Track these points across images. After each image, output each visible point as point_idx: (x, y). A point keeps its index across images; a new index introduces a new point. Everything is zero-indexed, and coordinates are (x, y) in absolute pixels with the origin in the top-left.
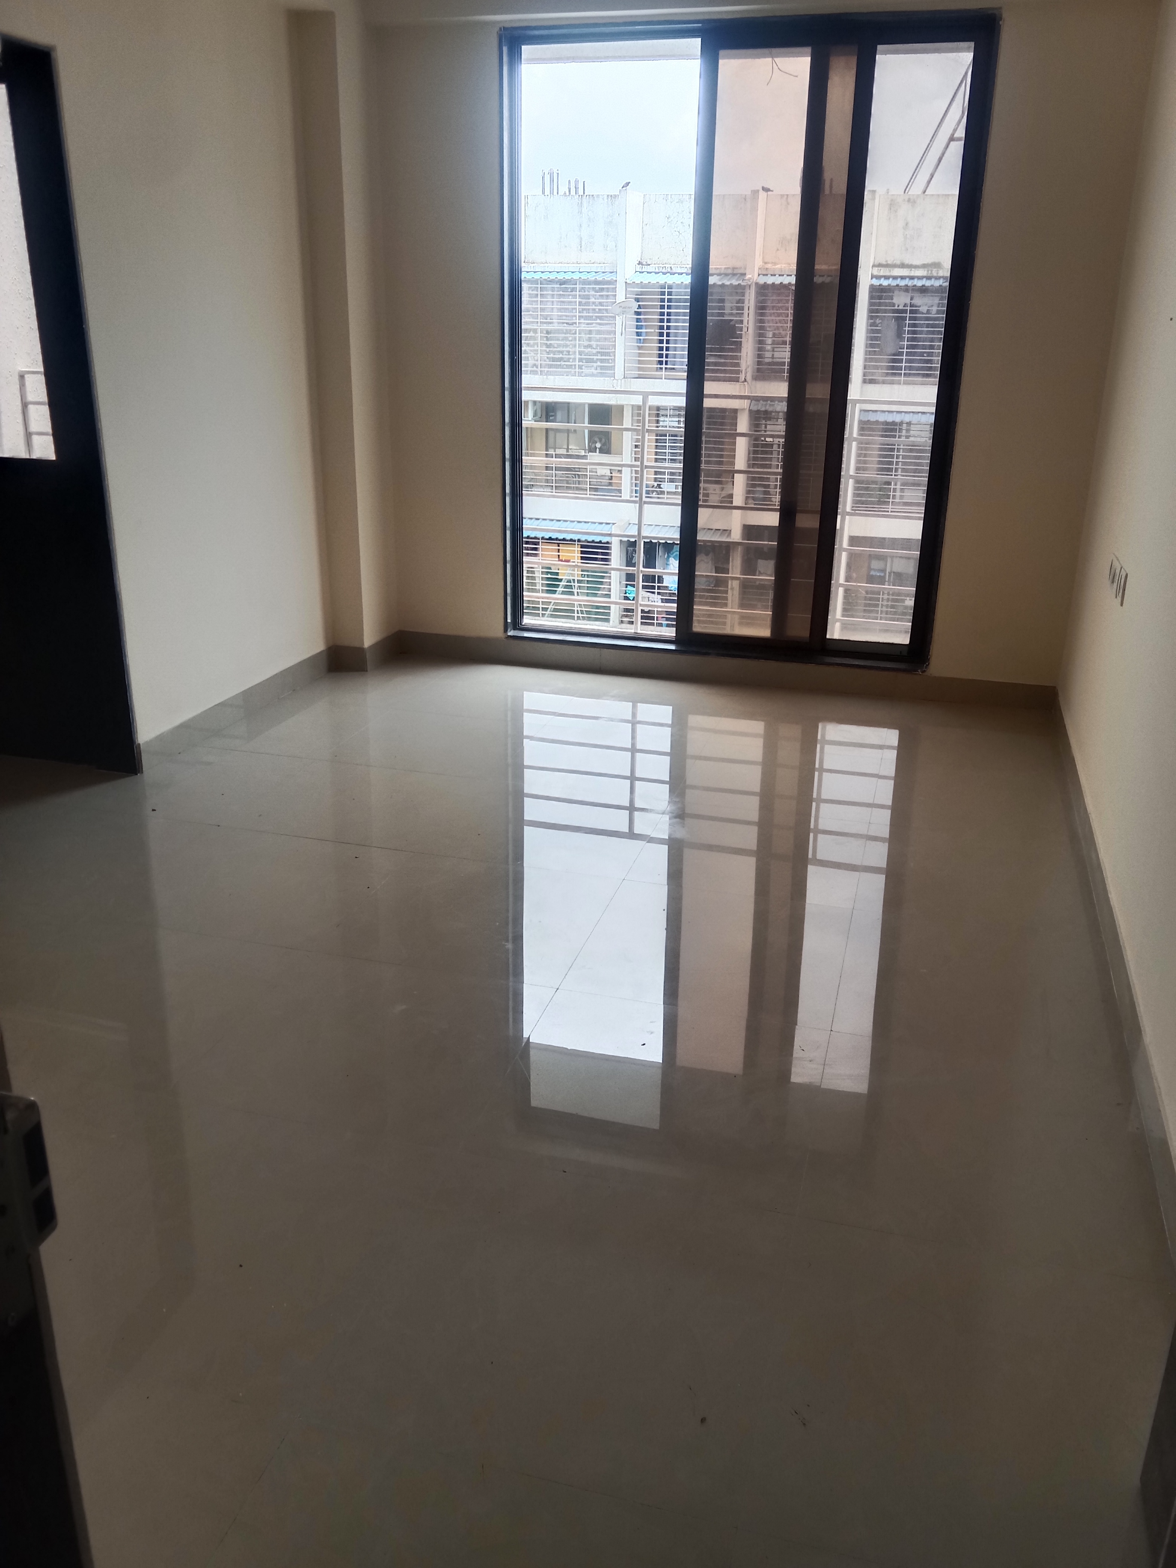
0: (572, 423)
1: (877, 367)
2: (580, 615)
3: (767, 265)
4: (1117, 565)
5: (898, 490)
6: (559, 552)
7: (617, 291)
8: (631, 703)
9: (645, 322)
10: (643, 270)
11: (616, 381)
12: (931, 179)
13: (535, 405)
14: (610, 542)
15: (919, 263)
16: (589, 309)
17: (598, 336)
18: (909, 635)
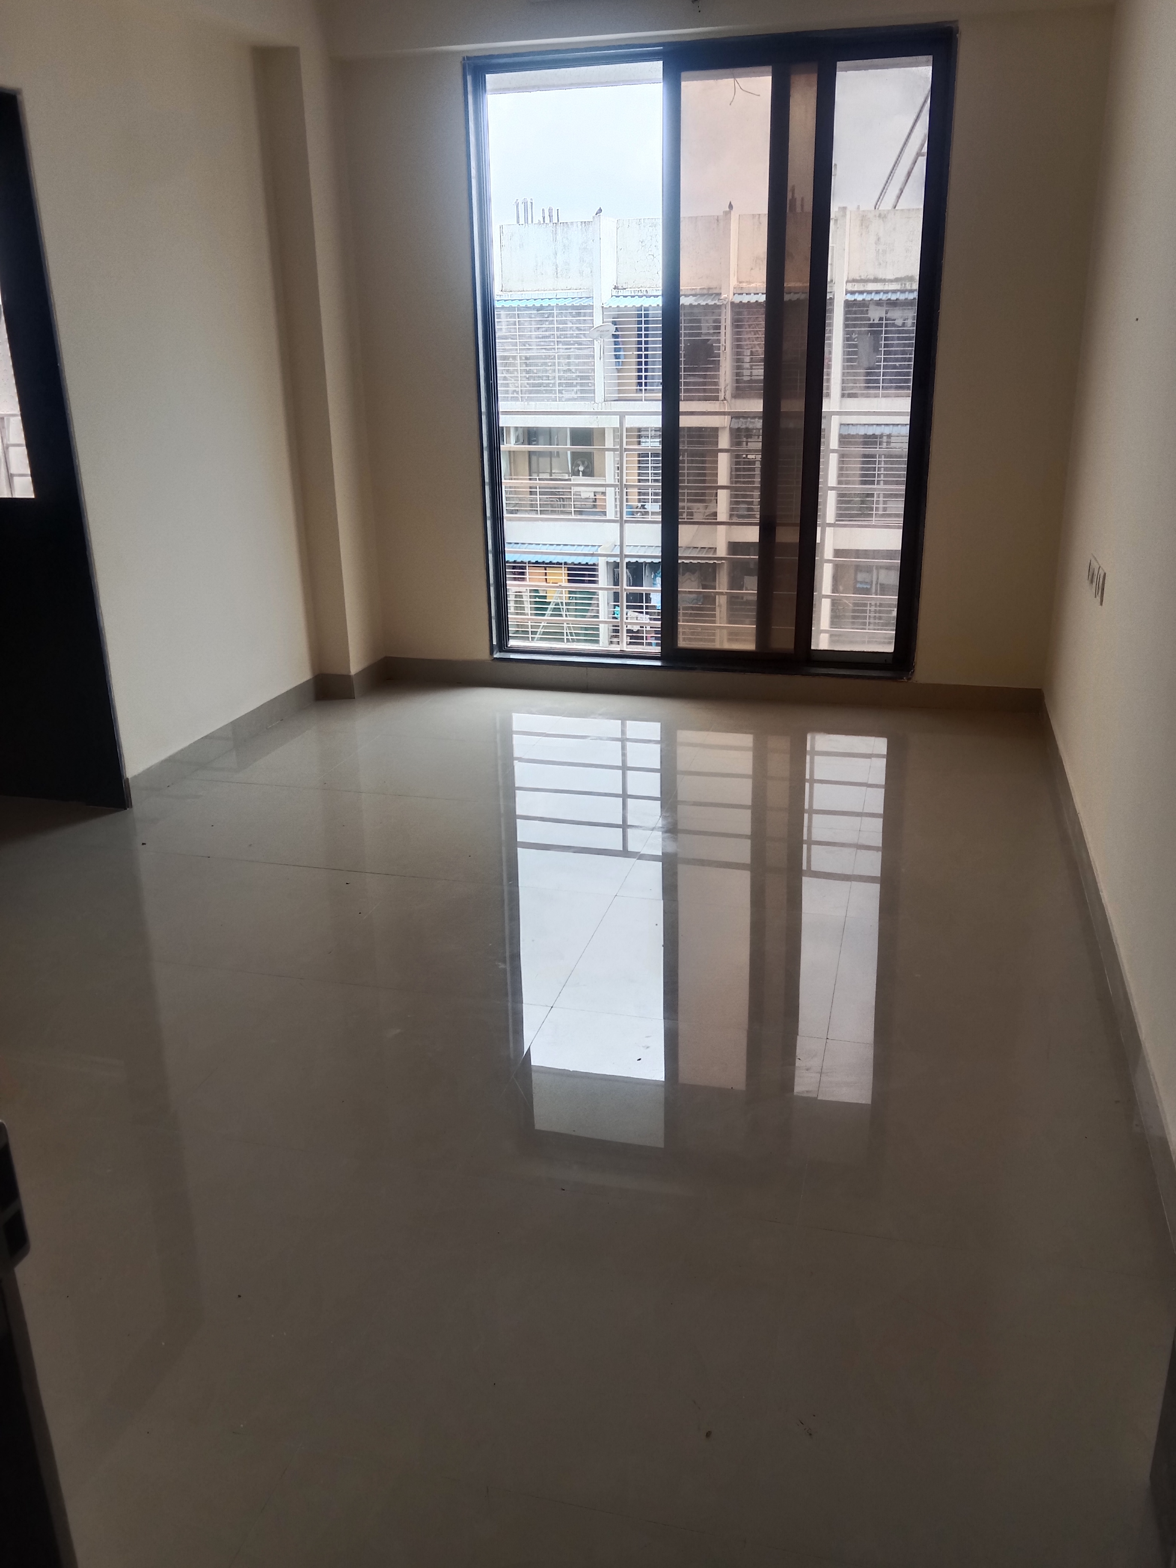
0: (554, 445)
1: (855, 382)
2: (570, 637)
3: (741, 284)
4: (1095, 565)
5: (881, 502)
6: (546, 575)
7: (594, 316)
8: (620, 721)
9: (623, 345)
10: (619, 295)
11: (597, 404)
12: (901, 194)
13: (517, 430)
14: (597, 564)
15: (891, 277)
16: (567, 334)
17: (577, 361)
18: (894, 643)
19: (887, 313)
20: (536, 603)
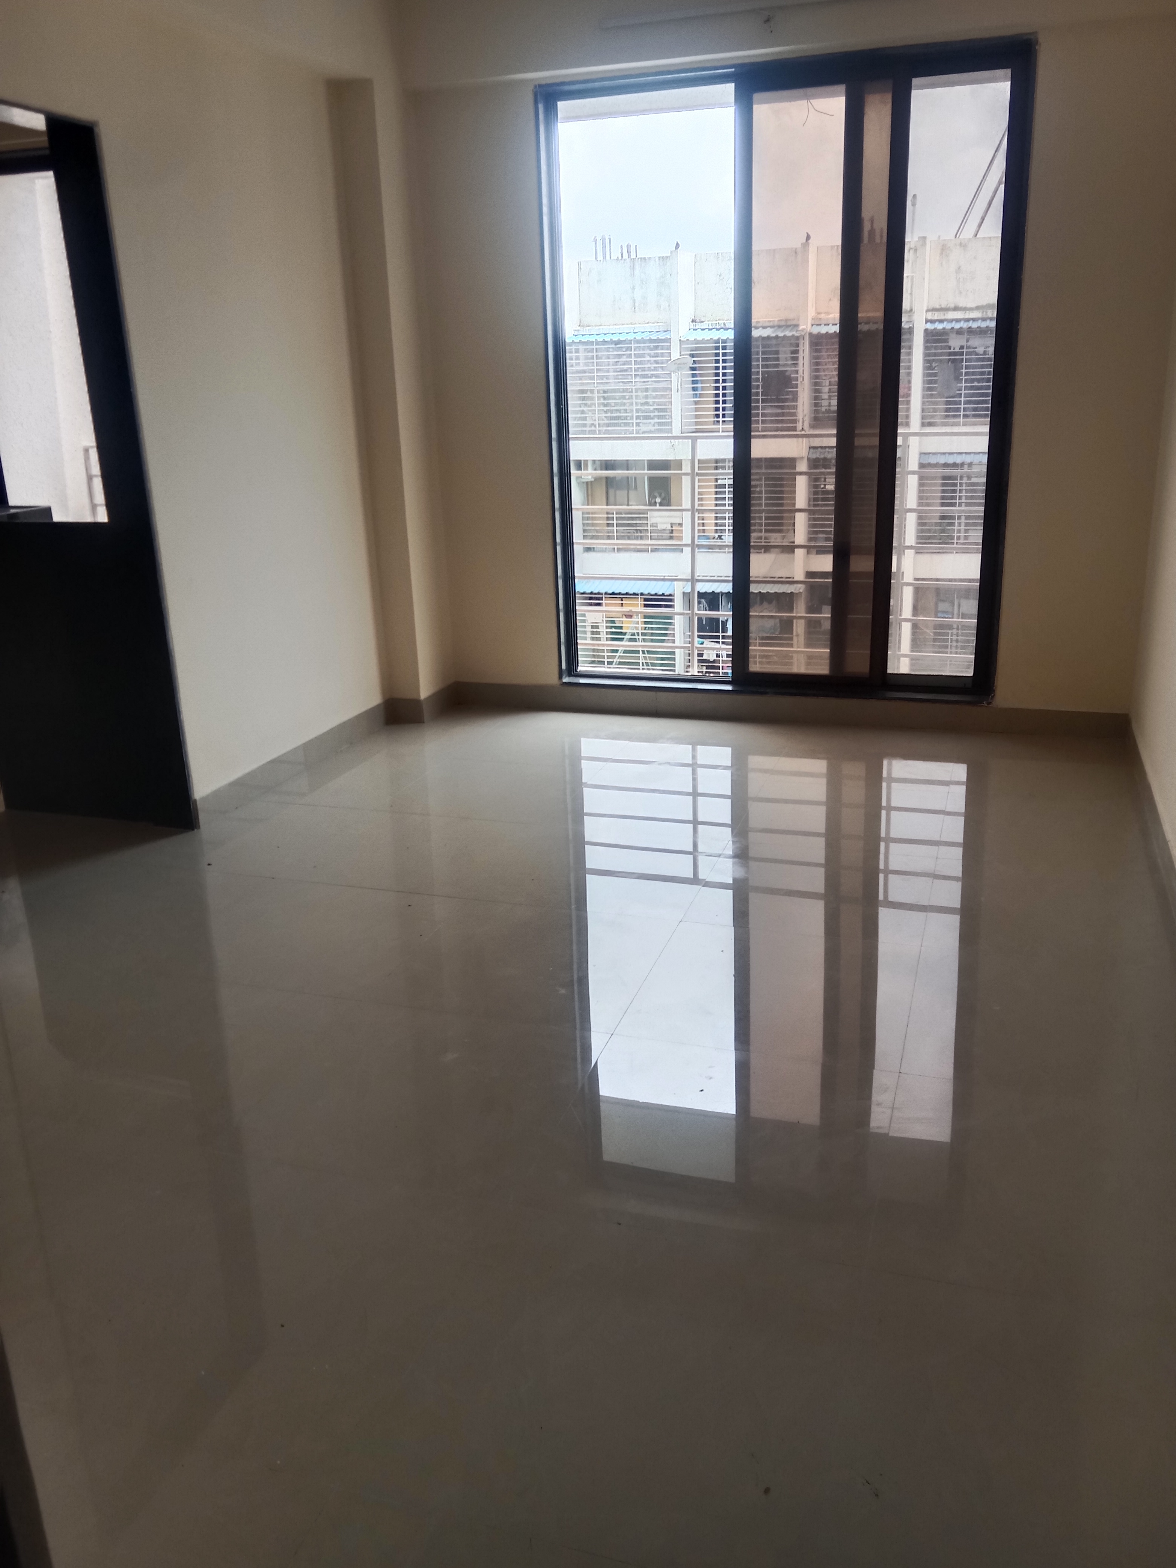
1: (935, 410)
2: (646, 666)
3: (819, 315)
5: (962, 530)
6: (622, 606)
7: (672, 350)
8: (691, 746)
9: (700, 377)
10: (697, 327)
12: (982, 222)
13: (595, 463)
14: (673, 594)
15: (973, 305)
16: (644, 367)
17: (654, 394)
18: (973, 667)
19: (967, 341)
20: (613, 633)
